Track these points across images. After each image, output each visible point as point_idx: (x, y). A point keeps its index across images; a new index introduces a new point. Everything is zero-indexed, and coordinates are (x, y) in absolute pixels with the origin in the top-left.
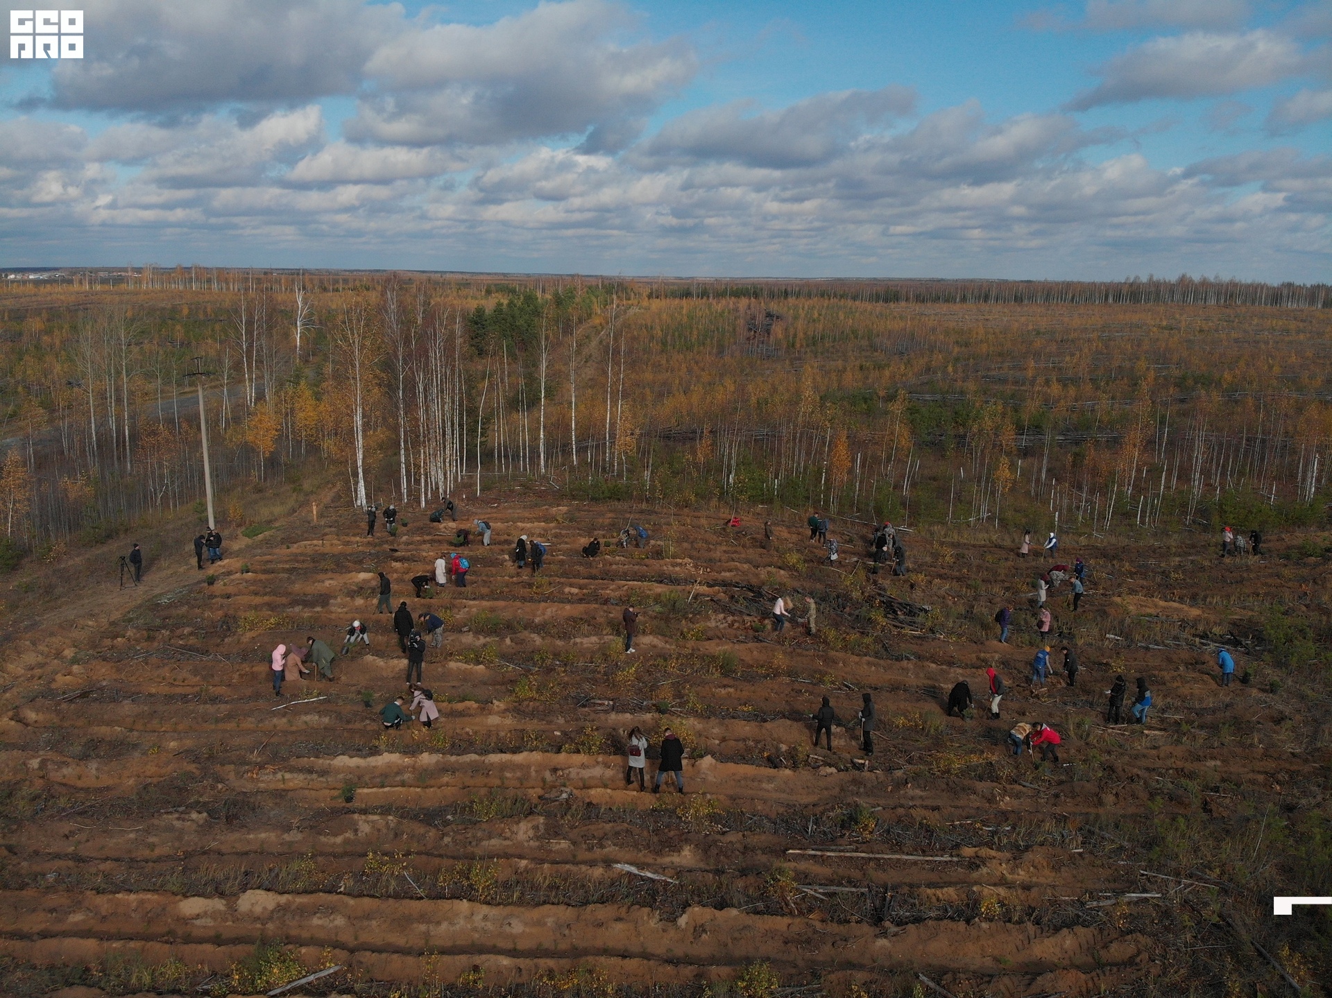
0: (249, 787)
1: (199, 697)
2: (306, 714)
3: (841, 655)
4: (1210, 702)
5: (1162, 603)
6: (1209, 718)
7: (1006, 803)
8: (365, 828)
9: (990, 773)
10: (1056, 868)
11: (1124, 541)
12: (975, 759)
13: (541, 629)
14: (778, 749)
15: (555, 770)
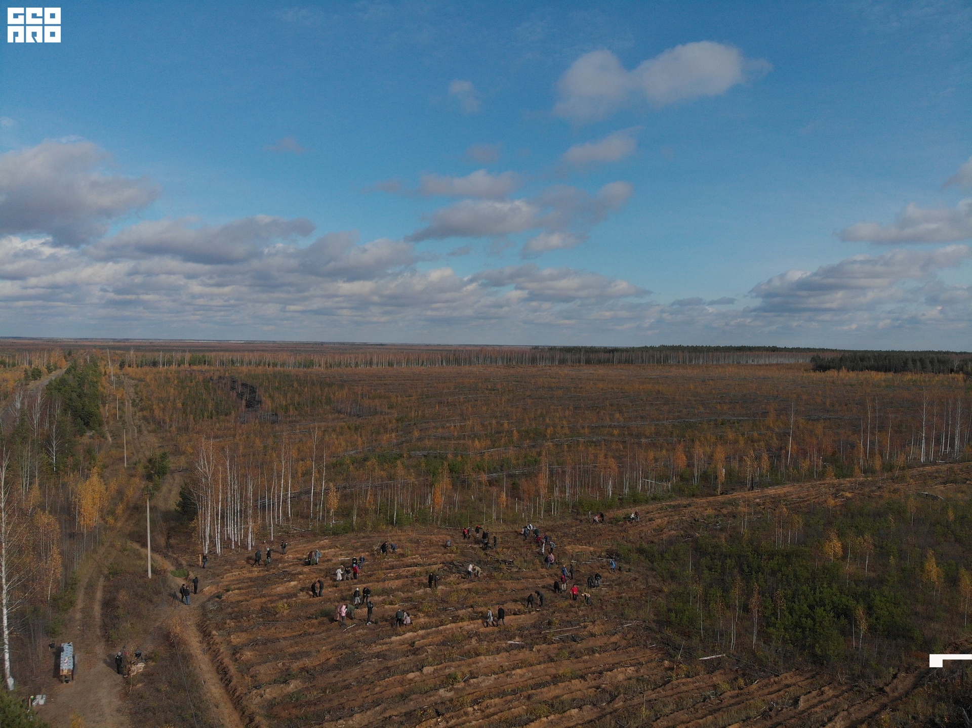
0: (372, 652)
1: (306, 634)
2: (357, 630)
3: (502, 581)
4: (614, 578)
5: (580, 547)
6: (616, 582)
7: (581, 613)
8: (429, 651)
9: (571, 606)
10: (603, 625)
11: (550, 523)
12: (566, 603)
13: (398, 590)
14: (515, 610)
15: (461, 628)
